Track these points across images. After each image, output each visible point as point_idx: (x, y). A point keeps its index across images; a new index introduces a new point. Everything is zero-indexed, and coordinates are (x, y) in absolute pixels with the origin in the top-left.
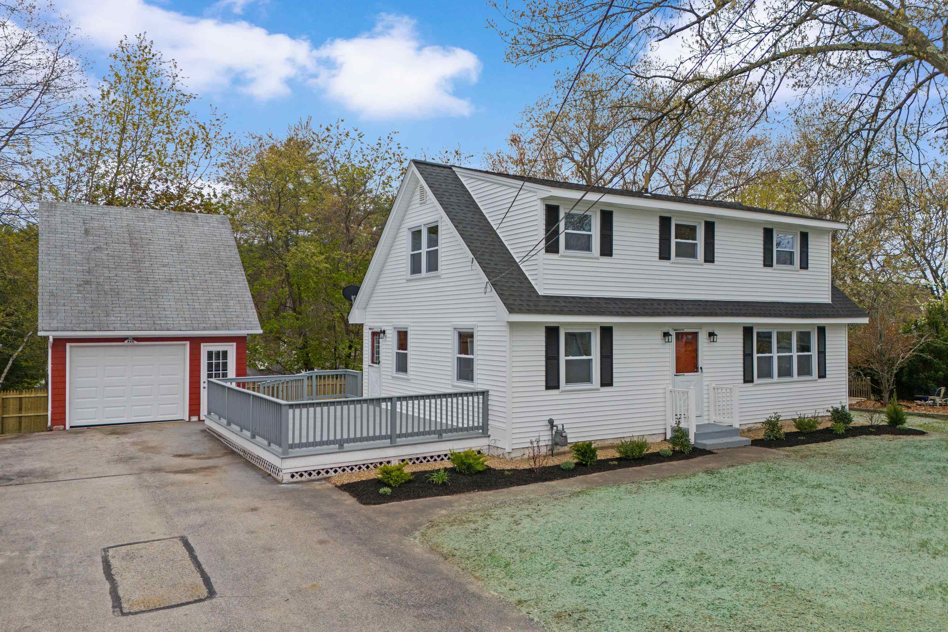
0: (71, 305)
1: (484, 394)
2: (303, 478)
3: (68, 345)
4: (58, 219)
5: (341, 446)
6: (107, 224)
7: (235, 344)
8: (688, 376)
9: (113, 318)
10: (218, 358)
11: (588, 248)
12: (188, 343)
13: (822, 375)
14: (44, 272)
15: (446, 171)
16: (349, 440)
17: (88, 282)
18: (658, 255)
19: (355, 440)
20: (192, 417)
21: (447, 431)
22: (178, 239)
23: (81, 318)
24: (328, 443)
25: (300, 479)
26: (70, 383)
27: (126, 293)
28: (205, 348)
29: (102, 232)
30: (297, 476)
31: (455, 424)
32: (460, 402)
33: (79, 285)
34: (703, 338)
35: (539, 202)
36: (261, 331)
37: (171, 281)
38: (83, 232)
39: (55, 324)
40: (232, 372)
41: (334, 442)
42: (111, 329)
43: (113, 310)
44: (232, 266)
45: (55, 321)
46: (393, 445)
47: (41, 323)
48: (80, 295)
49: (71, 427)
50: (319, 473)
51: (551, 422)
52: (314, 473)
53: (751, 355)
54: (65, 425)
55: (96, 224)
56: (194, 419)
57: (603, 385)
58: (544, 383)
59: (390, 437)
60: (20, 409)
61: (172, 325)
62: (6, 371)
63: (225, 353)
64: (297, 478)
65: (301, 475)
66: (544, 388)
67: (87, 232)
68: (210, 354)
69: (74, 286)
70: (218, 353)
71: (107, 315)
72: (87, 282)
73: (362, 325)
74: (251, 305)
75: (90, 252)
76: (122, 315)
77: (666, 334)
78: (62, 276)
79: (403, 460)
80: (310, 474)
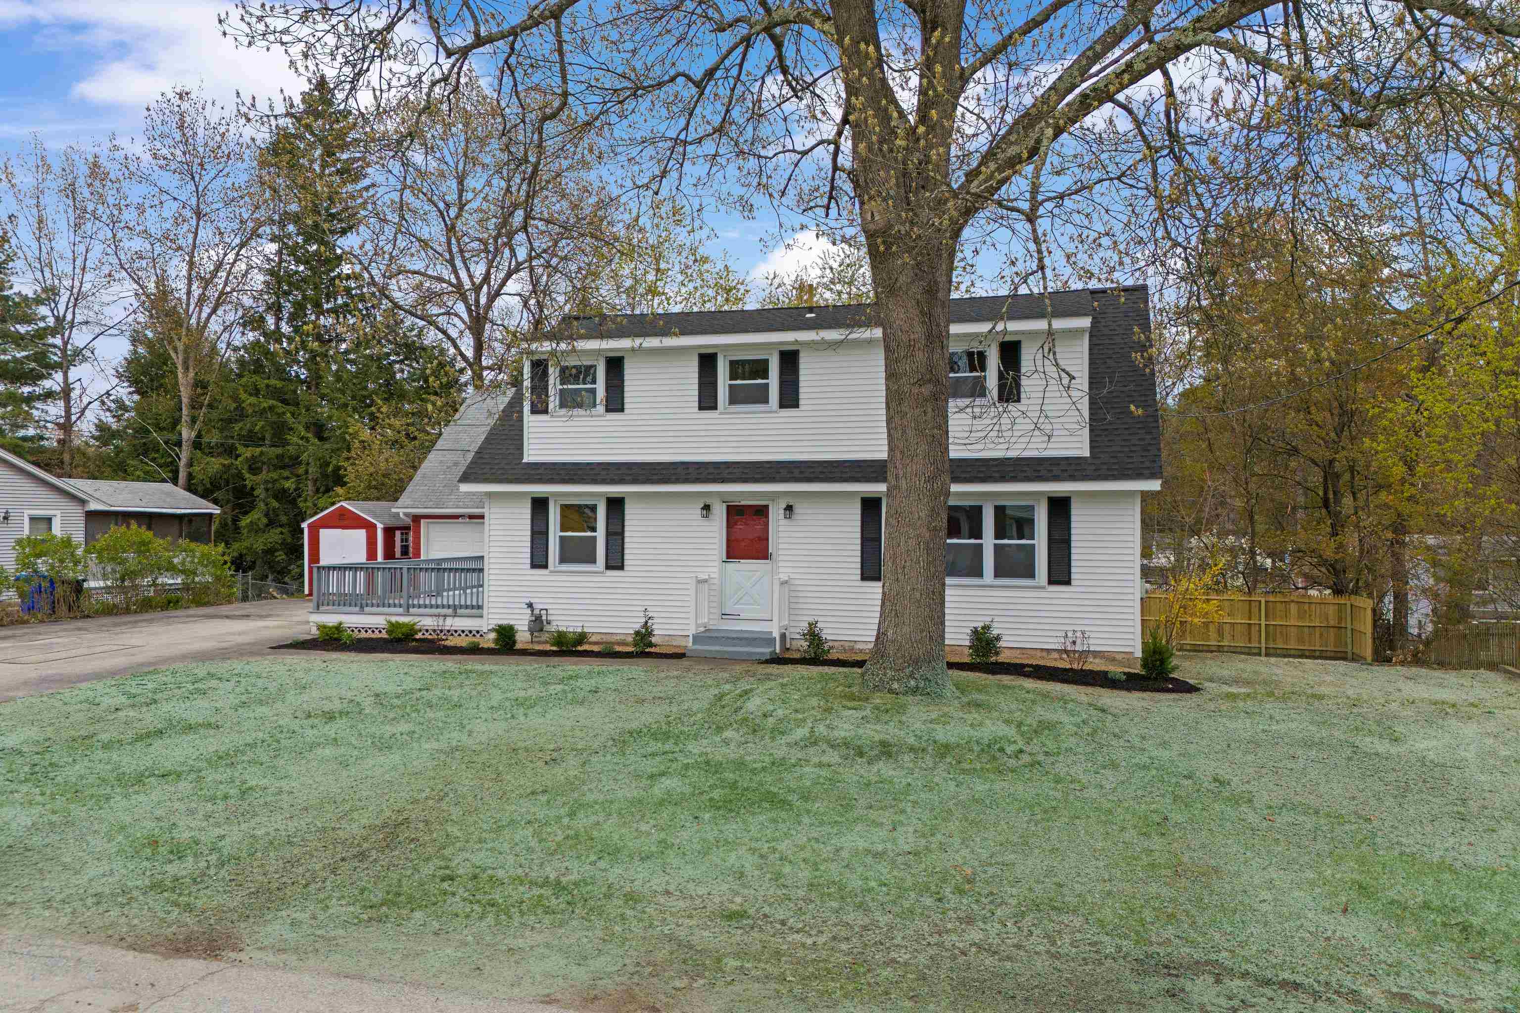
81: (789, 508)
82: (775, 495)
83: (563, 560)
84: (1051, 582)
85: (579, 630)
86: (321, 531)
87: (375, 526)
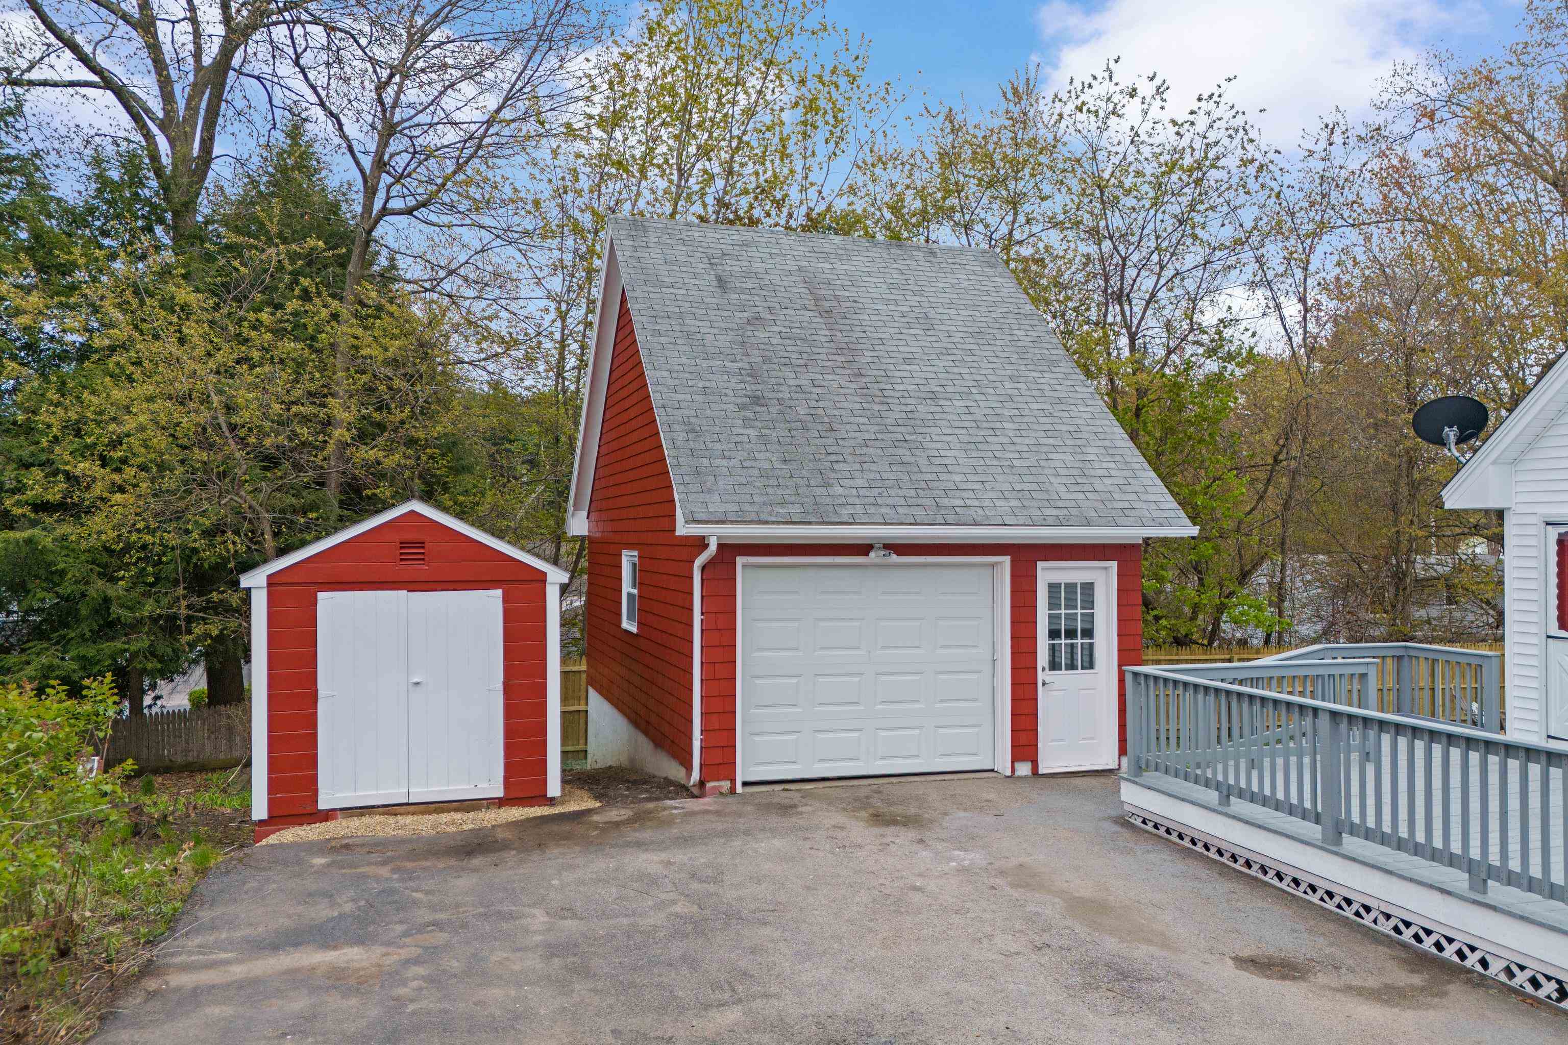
0: (739, 455)
3: (739, 561)
4: (656, 255)
6: (758, 266)
7: (1114, 565)
9: (840, 491)
10: (1072, 601)
12: (1006, 560)
14: (658, 374)
17: (758, 398)
20: (1017, 765)
23: (771, 491)
26: (743, 665)
27: (848, 427)
28: (1045, 577)
29: (751, 284)
33: (744, 407)
36: (1193, 530)
37: (934, 397)
38: (714, 283)
39: (716, 506)
42: (845, 518)
43: (833, 470)
45: (716, 498)
47: (682, 501)
48: (750, 432)
49: (745, 784)
54: (733, 781)
55: (734, 265)
56: (1024, 769)
61: (980, 512)
63: (1088, 588)
67: (721, 282)
68: (1053, 588)
69: (731, 407)
70: (1070, 587)
71: (826, 485)
72: (756, 400)
74: (1138, 460)
75: (742, 329)
76: (859, 483)
78: (701, 384)
86: (323, 597)
87: (541, 578)
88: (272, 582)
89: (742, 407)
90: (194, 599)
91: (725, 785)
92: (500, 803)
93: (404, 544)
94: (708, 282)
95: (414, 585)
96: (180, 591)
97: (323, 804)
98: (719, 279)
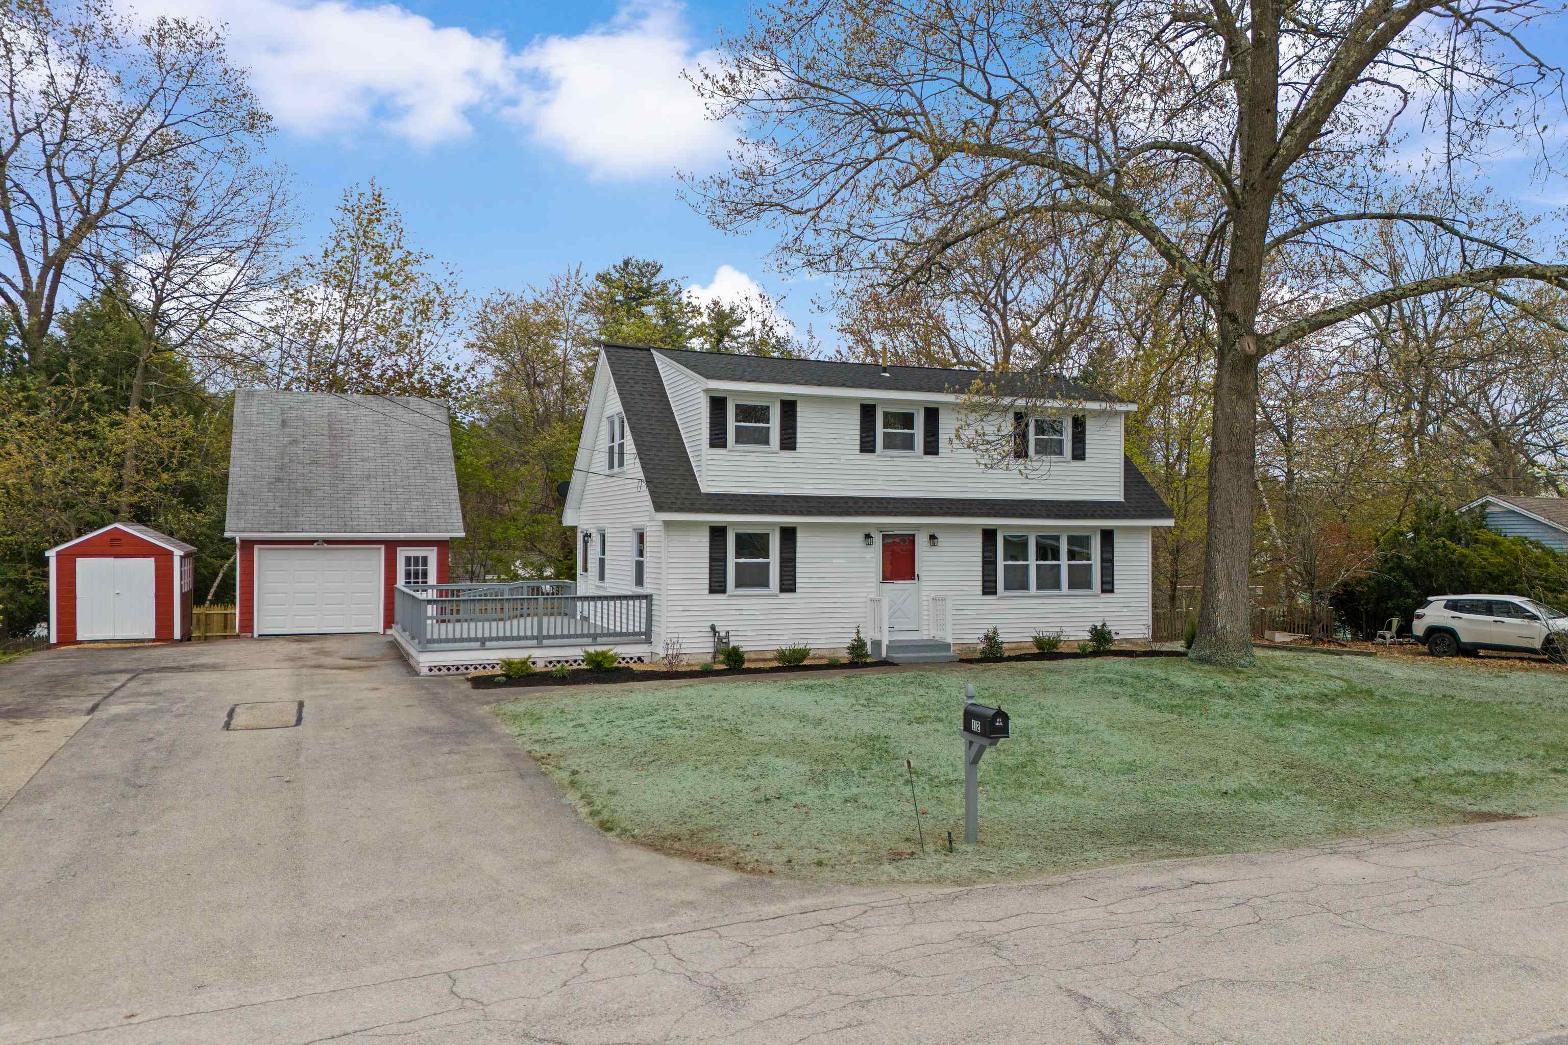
0: (260, 504)
1: (648, 598)
2: (442, 673)
3: (256, 547)
4: (254, 410)
5: (483, 644)
6: (307, 413)
7: (436, 548)
8: (900, 586)
9: (303, 519)
10: (417, 564)
11: (767, 442)
12: (383, 547)
13: (1108, 587)
14: (235, 467)
15: (641, 354)
16: (491, 639)
18: (858, 447)
19: (498, 639)
20: (387, 630)
21: (603, 635)
22: (383, 428)
23: (269, 519)
24: (469, 640)
25: (438, 673)
26: (258, 588)
27: (319, 491)
28: (402, 554)
29: (300, 423)
30: (435, 670)
31: (612, 627)
32: (624, 606)
33: (271, 483)
34: (921, 542)
35: (702, 394)
36: (463, 535)
37: (369, 477)
38: (280, 423)
39: (242, 524)
40: (432, 579)
41: (476, 639)
42: (300, 530)
43: (303, 510)
44: (441, 459)
45: (243, 522)
46: (540, 646)
47: (229, 523)
48: (270, 494)
49: (258, 636)
50: (458, 669)
51: (713, 628)
52: (453, 669)
53: (994, 562)
54: (253, 634)
55: (293, 414)
56: (390, 631)
57: (782, 590)
58: (707, 587)
59: (536, 638)
60: (225, 627)
61: (366, 527)
62: (215, 584)
63: (425, 559)
64: (435, 672)
65: (440, 670)
66: (707, 592)
67: (284, 423)
68: (408, 559)
69: (265, 483)
70: (416, 559)
71: (297, 516)
72: (279, 480)
73: (576, 527)
74: (456, 504)
75: (285, 446)
76: (312, 515)
77: (868, 536)
78: (254, 473)
79: (550, 662)
80: (449, 669)
81: (933, 537)
82: (919, 527)
83: (738, 585)
84: (1103, 591)
85: (802, 647)
86: (78, 560)
87: (171, 554)
88: (59, 554)
89: (270, 483)
90: (36, 571)
91: (249, 635)
92: (153, 640)
93: (112, 540)
94: (276, 424)
95: (116, 556)
96: (27, 566)
97: (79, 638)
98: (283, 421)
